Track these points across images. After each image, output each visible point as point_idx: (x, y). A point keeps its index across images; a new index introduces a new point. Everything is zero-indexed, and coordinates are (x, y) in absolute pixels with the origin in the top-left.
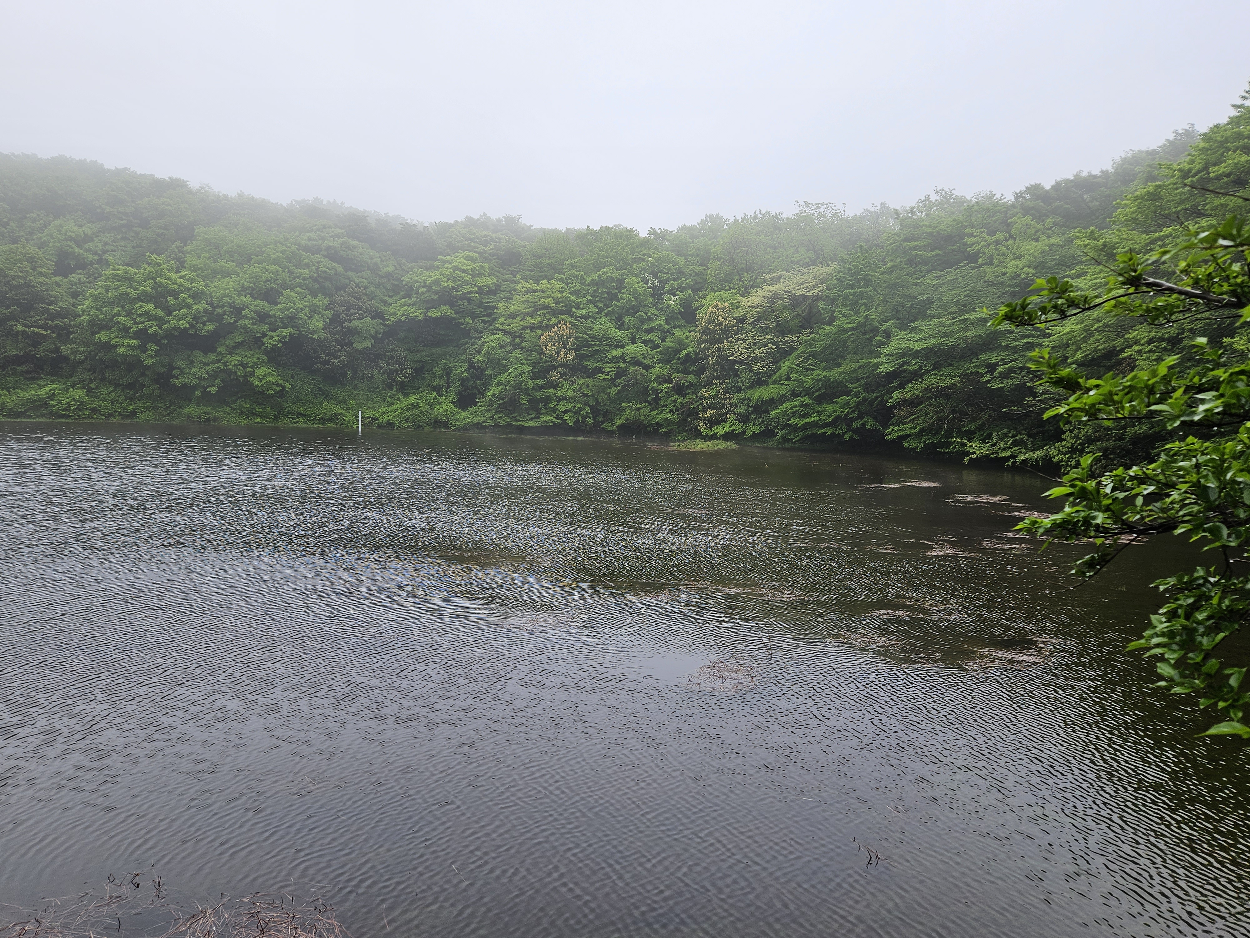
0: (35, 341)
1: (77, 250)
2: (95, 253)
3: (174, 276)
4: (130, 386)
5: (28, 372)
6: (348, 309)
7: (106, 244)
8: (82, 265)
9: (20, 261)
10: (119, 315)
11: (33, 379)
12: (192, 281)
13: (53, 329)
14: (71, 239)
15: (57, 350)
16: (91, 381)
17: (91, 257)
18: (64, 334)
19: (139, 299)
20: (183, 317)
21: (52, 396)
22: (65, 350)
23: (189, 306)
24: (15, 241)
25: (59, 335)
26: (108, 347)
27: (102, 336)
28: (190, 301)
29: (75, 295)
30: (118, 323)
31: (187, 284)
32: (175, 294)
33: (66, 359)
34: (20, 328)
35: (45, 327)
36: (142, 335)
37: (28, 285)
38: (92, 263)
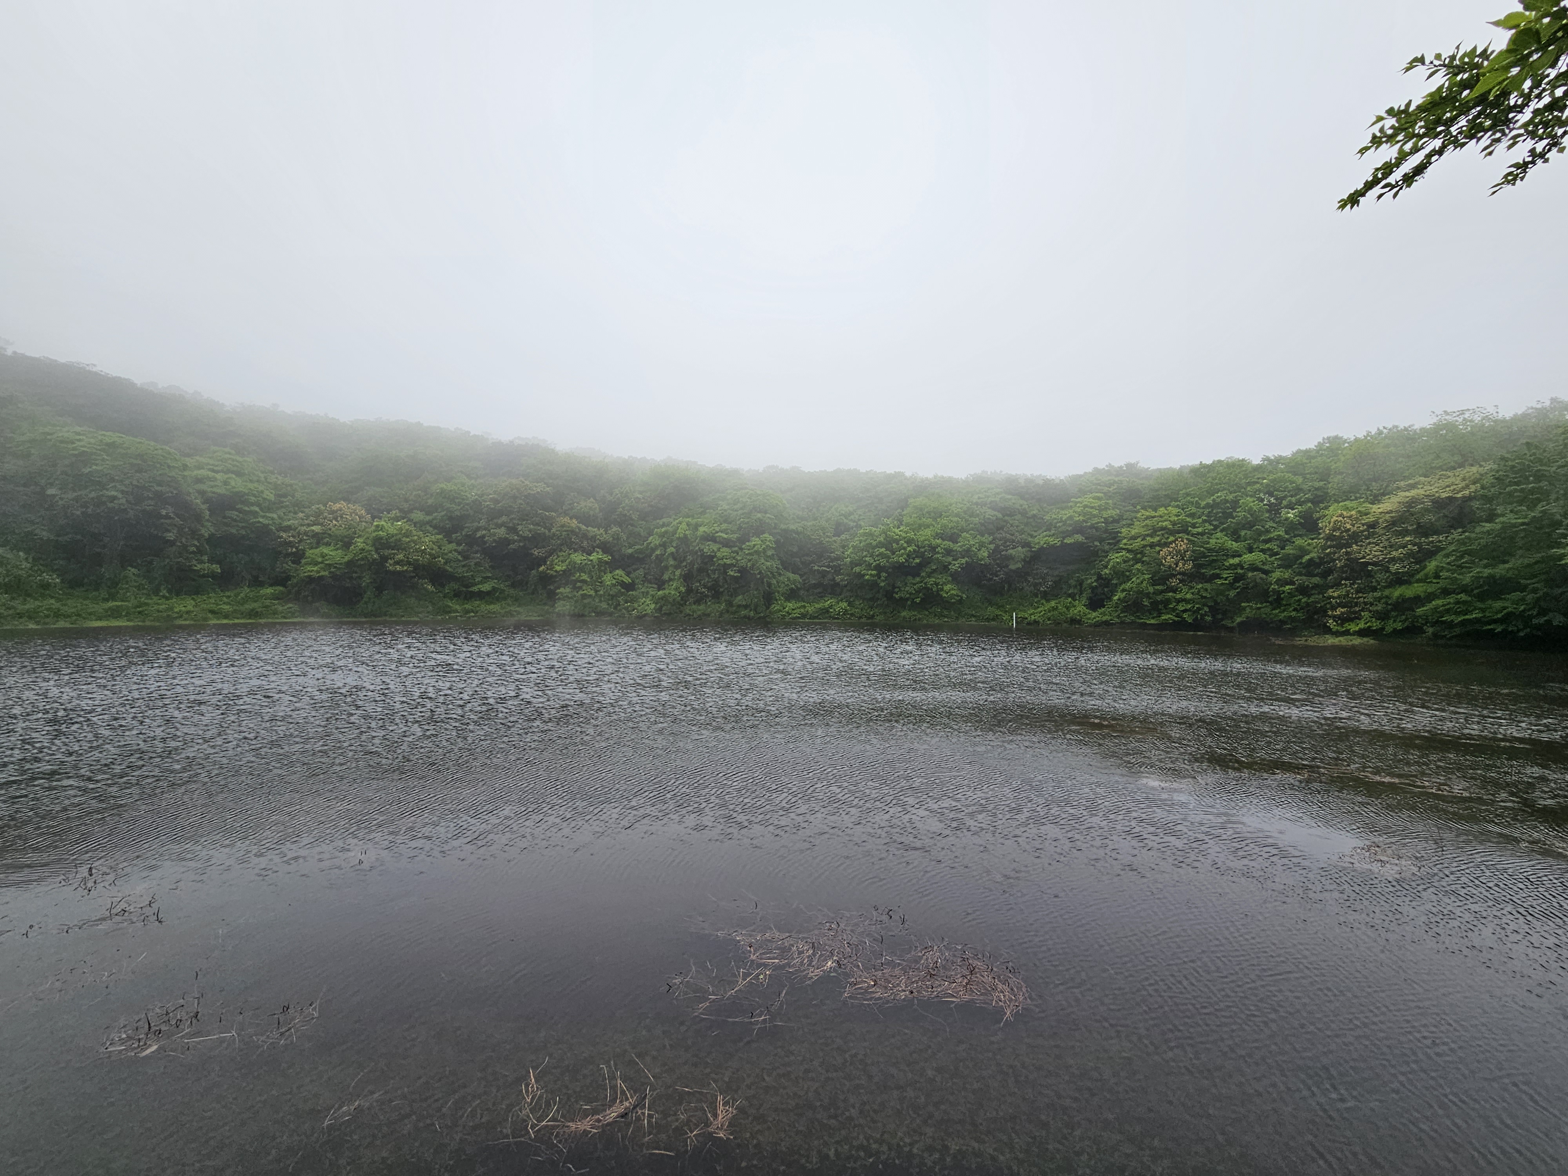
0: (824, 574)
1: (845, 521)
2: (854, 522)
3: (897, 531)
4: (871, 599)
5: (820, 593)
6: (1005, 542)
7: (860, 515)
8: (848, 529)
9: (818, 530)
10: (866, 556)
11: (822, 597)
12: (906, 532)
13: (832, 567)
14: (842, 515)
15: (834, 579)
16: (851, 597)
17: (852, 524)
18: (837, 570)
19: (877, 546)
20: (902, 555)
21: (831, 607)
22: (838, 578)
23: (905, 549)
24: (815, 519)
25: (835, 571)
26: (860, 576)
27: (857, 569)
28: (905, 545)
29: (844, 547)
30: (865, 561)
31: (904, 535)
32: (897, 542)
33: (838, 584)
34: (816, 568)
35: (828, 567)
36: (879, 568)
37: (821, 543)
38: (852, 528)
